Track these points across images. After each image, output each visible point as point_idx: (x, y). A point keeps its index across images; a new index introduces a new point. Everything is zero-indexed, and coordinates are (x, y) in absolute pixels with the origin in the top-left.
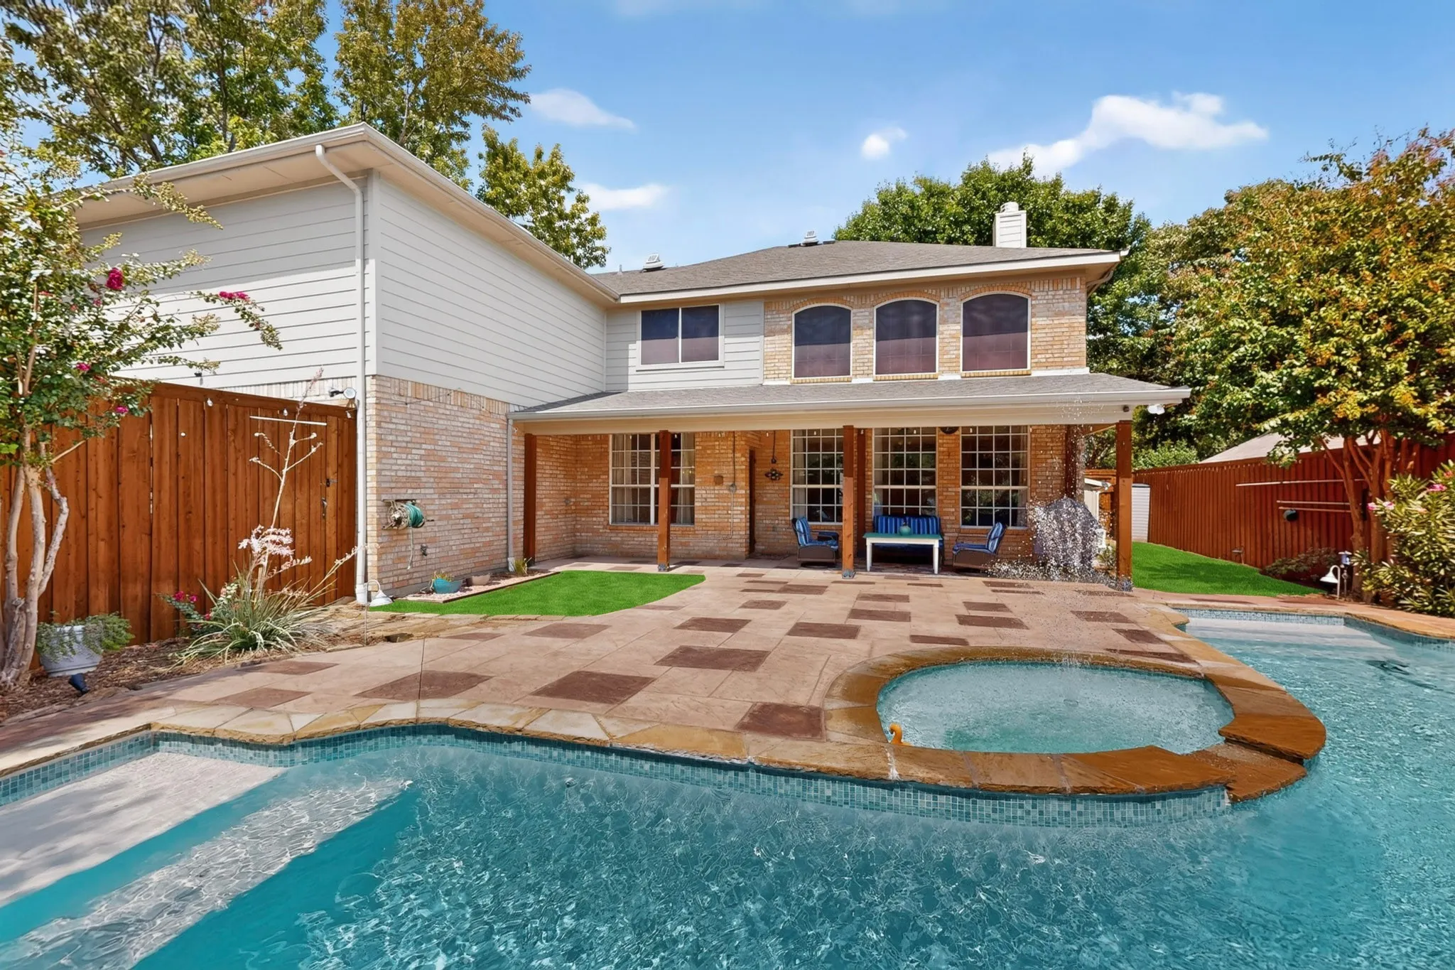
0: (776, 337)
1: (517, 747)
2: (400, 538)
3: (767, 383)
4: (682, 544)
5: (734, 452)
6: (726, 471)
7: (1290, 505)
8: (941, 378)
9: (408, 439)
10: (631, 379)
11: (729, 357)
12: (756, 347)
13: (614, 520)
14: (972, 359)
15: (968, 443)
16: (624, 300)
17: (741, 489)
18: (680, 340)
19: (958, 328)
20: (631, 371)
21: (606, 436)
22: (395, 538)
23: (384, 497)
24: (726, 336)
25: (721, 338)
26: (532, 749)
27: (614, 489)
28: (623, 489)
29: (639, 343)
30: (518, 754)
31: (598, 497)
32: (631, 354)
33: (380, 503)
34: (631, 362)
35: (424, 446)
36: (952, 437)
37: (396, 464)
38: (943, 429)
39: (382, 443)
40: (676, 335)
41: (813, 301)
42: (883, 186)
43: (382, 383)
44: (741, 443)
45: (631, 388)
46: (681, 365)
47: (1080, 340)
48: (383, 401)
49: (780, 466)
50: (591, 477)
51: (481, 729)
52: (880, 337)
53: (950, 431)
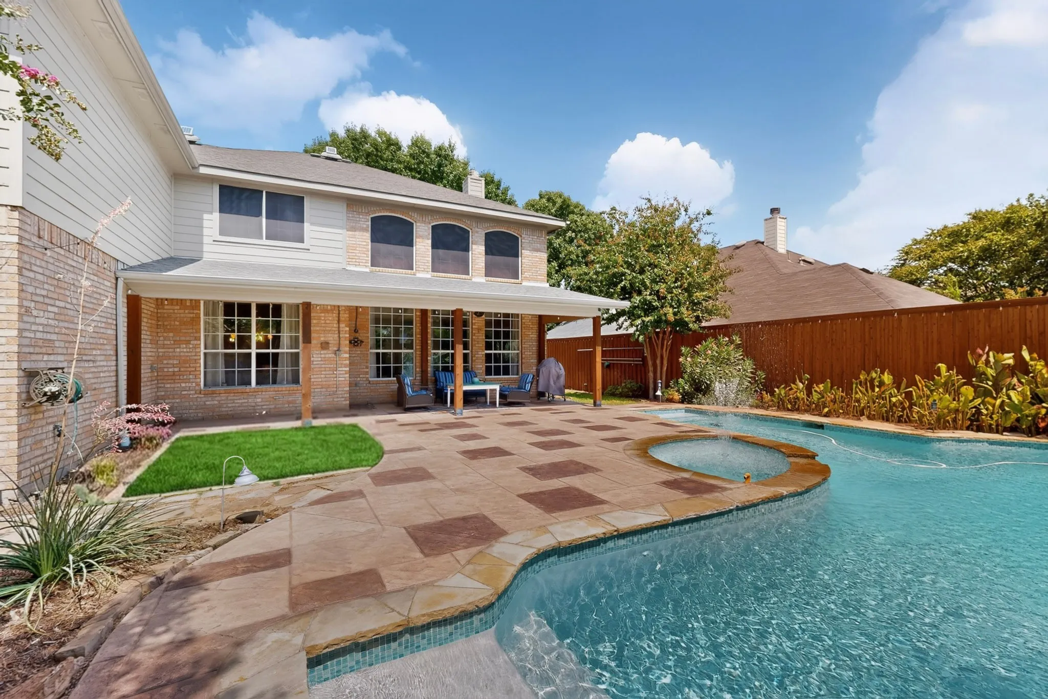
0: (357, 233)
1: (610, 544)
2: (37, 417)
3: (348, 268)
4: (289, 402)
5: (339, 322)
6: (332, 338)
7: (607, 360)
8: (474, 280)
9: (44, 293)
10: (206, 248)
11: (314, 242)
12: (340, 238)
13: (205, 385)
14: (490, 271)
15: (488, 324)
16: (203, 170)
17: (346, 353)
18: (264, 220)
19: (482, 248)
20: (206, 240)
21: (198, 301)
22: (33, 417)
23: (25, 365)
24: (312, 224)
25: (306, 225)
26: (622, 542)
27: (205, 354)
28: (217, 354)
29: (216, 215)
30: (611, 549)
31: (188, 363)
32: (206, 224)
33: (22, 374)
34: (206, 232)
35: (58, 303)
36: (480, 319)
37: (35, 323)
38: (476, 313)
39: (23, 295)
40: (259, 214)
41: (387, 210)
42: (350, 126)
43: (24, 218)
44: (345, 316)
45: (206, 257)
46: (264, 241)
47: (544, 268)
48: (25, 242)
49: (361, 336)
50: (178, 343)
51: (591, 539)
52: (435, 246)
53: (479, 314)
